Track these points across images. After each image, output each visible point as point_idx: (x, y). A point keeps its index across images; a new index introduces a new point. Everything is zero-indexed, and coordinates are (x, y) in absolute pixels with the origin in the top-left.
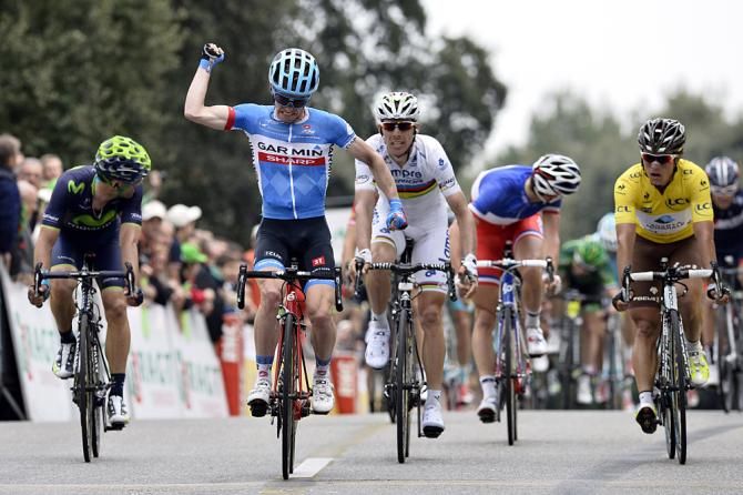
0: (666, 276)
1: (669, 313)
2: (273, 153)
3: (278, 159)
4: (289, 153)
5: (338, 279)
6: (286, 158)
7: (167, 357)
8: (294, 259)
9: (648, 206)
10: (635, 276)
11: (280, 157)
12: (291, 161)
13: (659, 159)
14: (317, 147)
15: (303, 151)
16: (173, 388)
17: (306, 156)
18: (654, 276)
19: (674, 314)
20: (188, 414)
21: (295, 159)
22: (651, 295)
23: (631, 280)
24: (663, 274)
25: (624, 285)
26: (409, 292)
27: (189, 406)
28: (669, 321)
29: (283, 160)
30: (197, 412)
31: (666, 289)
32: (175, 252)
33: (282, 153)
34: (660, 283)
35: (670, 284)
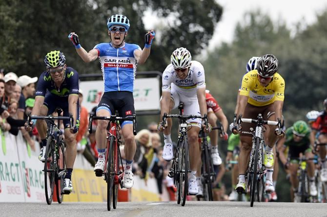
0: (257, 122)
1: (256, 139)
2: (111, 63)
3: (112, 65)
4: (117, 62)
5: (134, 120)
6: (116, 64)
7: (17, 165)
8: (117, 111)
9: (256, 90)
10: (243, 120)
11: (113, 64)
12: (118, 65)
13: (265, 78)
14: (128, 59)
15: (123, 61)
16: (20, 184)
17: (124, 63)
18: (252, 121)
19: (258, 139)
20: (28, 200)
21: (119, 65)
22: (250, 131)
23: (241, 121)
24: (256, 121)
25: (238, 123)
26: (185, 128)
27: (29, 195)
28: (256, 142)
29: (114, 65)
30: (34, 199)
31: (257, 128)
32: (22, 103)
33: (114, 62)
34: (254, 125)
35: (259, 126)
